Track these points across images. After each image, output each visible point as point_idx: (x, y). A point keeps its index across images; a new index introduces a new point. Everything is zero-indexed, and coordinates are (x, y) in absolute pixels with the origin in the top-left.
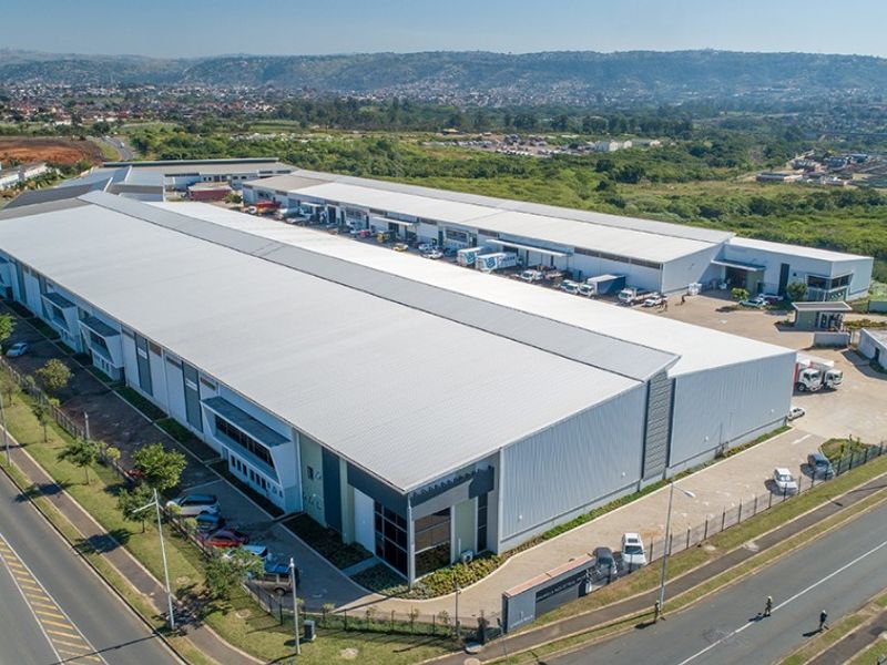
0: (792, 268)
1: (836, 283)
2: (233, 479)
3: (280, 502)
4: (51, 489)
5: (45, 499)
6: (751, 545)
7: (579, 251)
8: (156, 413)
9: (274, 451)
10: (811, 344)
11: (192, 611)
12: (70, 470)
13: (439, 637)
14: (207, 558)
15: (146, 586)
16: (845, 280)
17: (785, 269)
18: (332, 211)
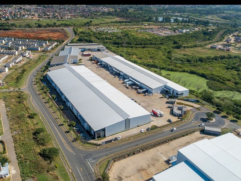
0: (174, 91)
1: (180, 94)
2: (81, 125)
3: (86, 129)
4: (62, 125)
5: (61, 126)
6: (132, 139)
7: (142, 83)
8: (74, 113)
9: (85, 124)
10: (167, 107)
11: (75, 140)
12: (64, 123)
13: (96, 145)
14: (77, 135)
15: (71, 137)
16: (182, 94)
18: (107, 65)
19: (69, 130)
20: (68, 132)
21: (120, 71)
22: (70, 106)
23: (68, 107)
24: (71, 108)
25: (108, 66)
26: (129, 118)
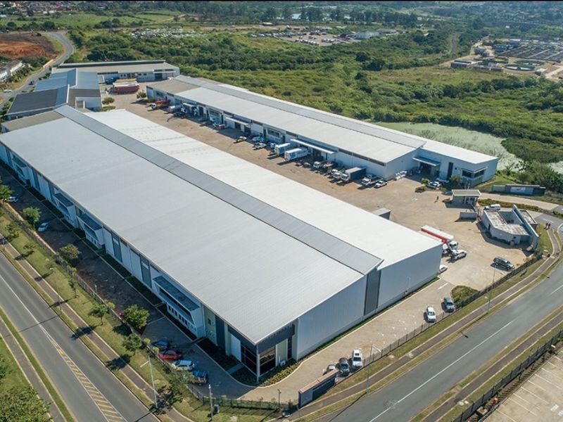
0: (455, 165)
1: (477, 175)
2: (169, 316)
4: (88, 330)
6: (410, 354)
7: (341, 150)
9: (192, 313)
11: (165, 402)
15: (141, 385)
16: (482, 172)
17: (451, 165)
18: (201, 109)
19: (124, 351)
20: (121, 362)
21: (252, 122)
22: (104, 246)
23: (96, 249)
24: (110, 250)
25: (205, 112)
26: (379, 269)
